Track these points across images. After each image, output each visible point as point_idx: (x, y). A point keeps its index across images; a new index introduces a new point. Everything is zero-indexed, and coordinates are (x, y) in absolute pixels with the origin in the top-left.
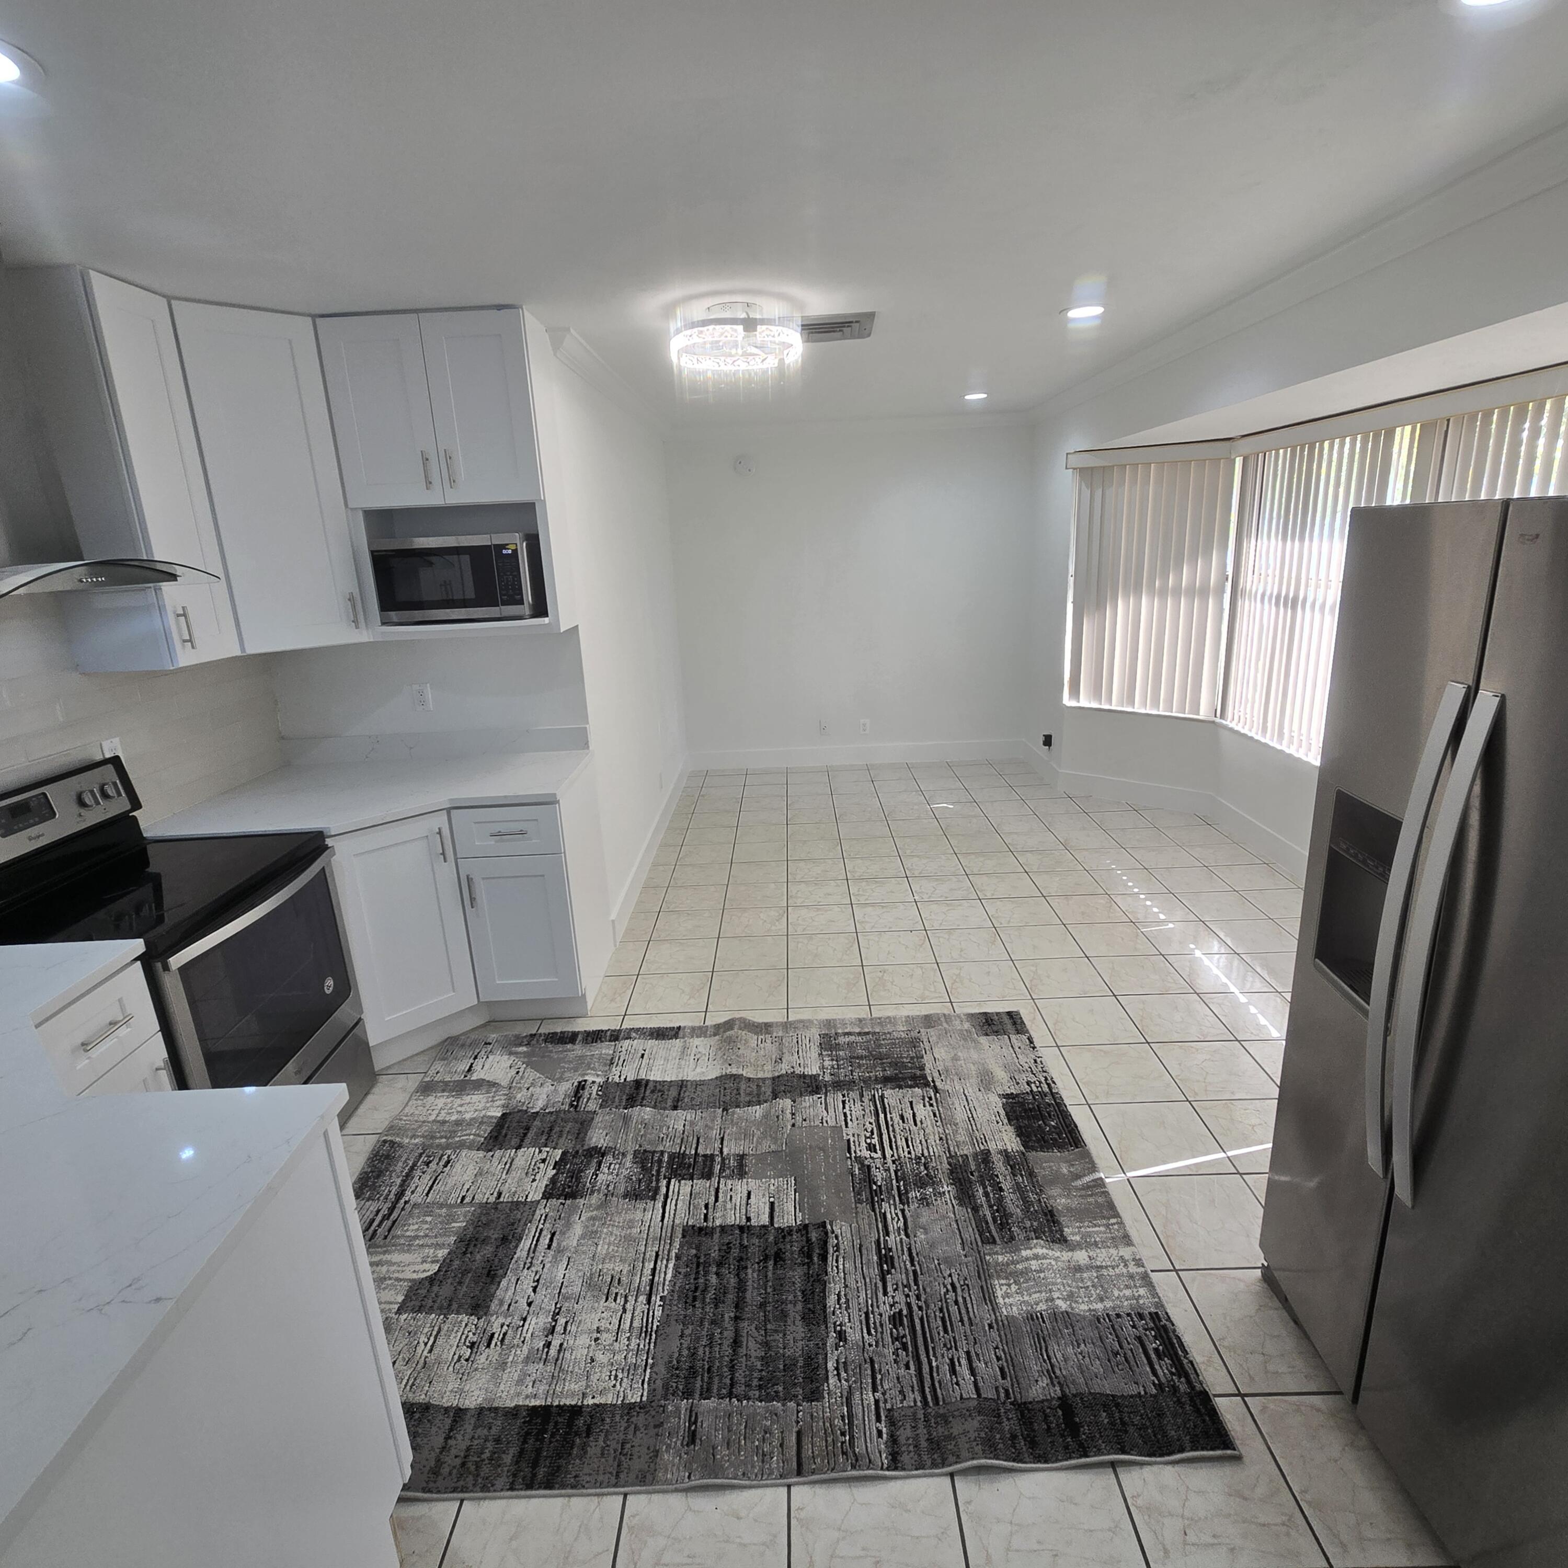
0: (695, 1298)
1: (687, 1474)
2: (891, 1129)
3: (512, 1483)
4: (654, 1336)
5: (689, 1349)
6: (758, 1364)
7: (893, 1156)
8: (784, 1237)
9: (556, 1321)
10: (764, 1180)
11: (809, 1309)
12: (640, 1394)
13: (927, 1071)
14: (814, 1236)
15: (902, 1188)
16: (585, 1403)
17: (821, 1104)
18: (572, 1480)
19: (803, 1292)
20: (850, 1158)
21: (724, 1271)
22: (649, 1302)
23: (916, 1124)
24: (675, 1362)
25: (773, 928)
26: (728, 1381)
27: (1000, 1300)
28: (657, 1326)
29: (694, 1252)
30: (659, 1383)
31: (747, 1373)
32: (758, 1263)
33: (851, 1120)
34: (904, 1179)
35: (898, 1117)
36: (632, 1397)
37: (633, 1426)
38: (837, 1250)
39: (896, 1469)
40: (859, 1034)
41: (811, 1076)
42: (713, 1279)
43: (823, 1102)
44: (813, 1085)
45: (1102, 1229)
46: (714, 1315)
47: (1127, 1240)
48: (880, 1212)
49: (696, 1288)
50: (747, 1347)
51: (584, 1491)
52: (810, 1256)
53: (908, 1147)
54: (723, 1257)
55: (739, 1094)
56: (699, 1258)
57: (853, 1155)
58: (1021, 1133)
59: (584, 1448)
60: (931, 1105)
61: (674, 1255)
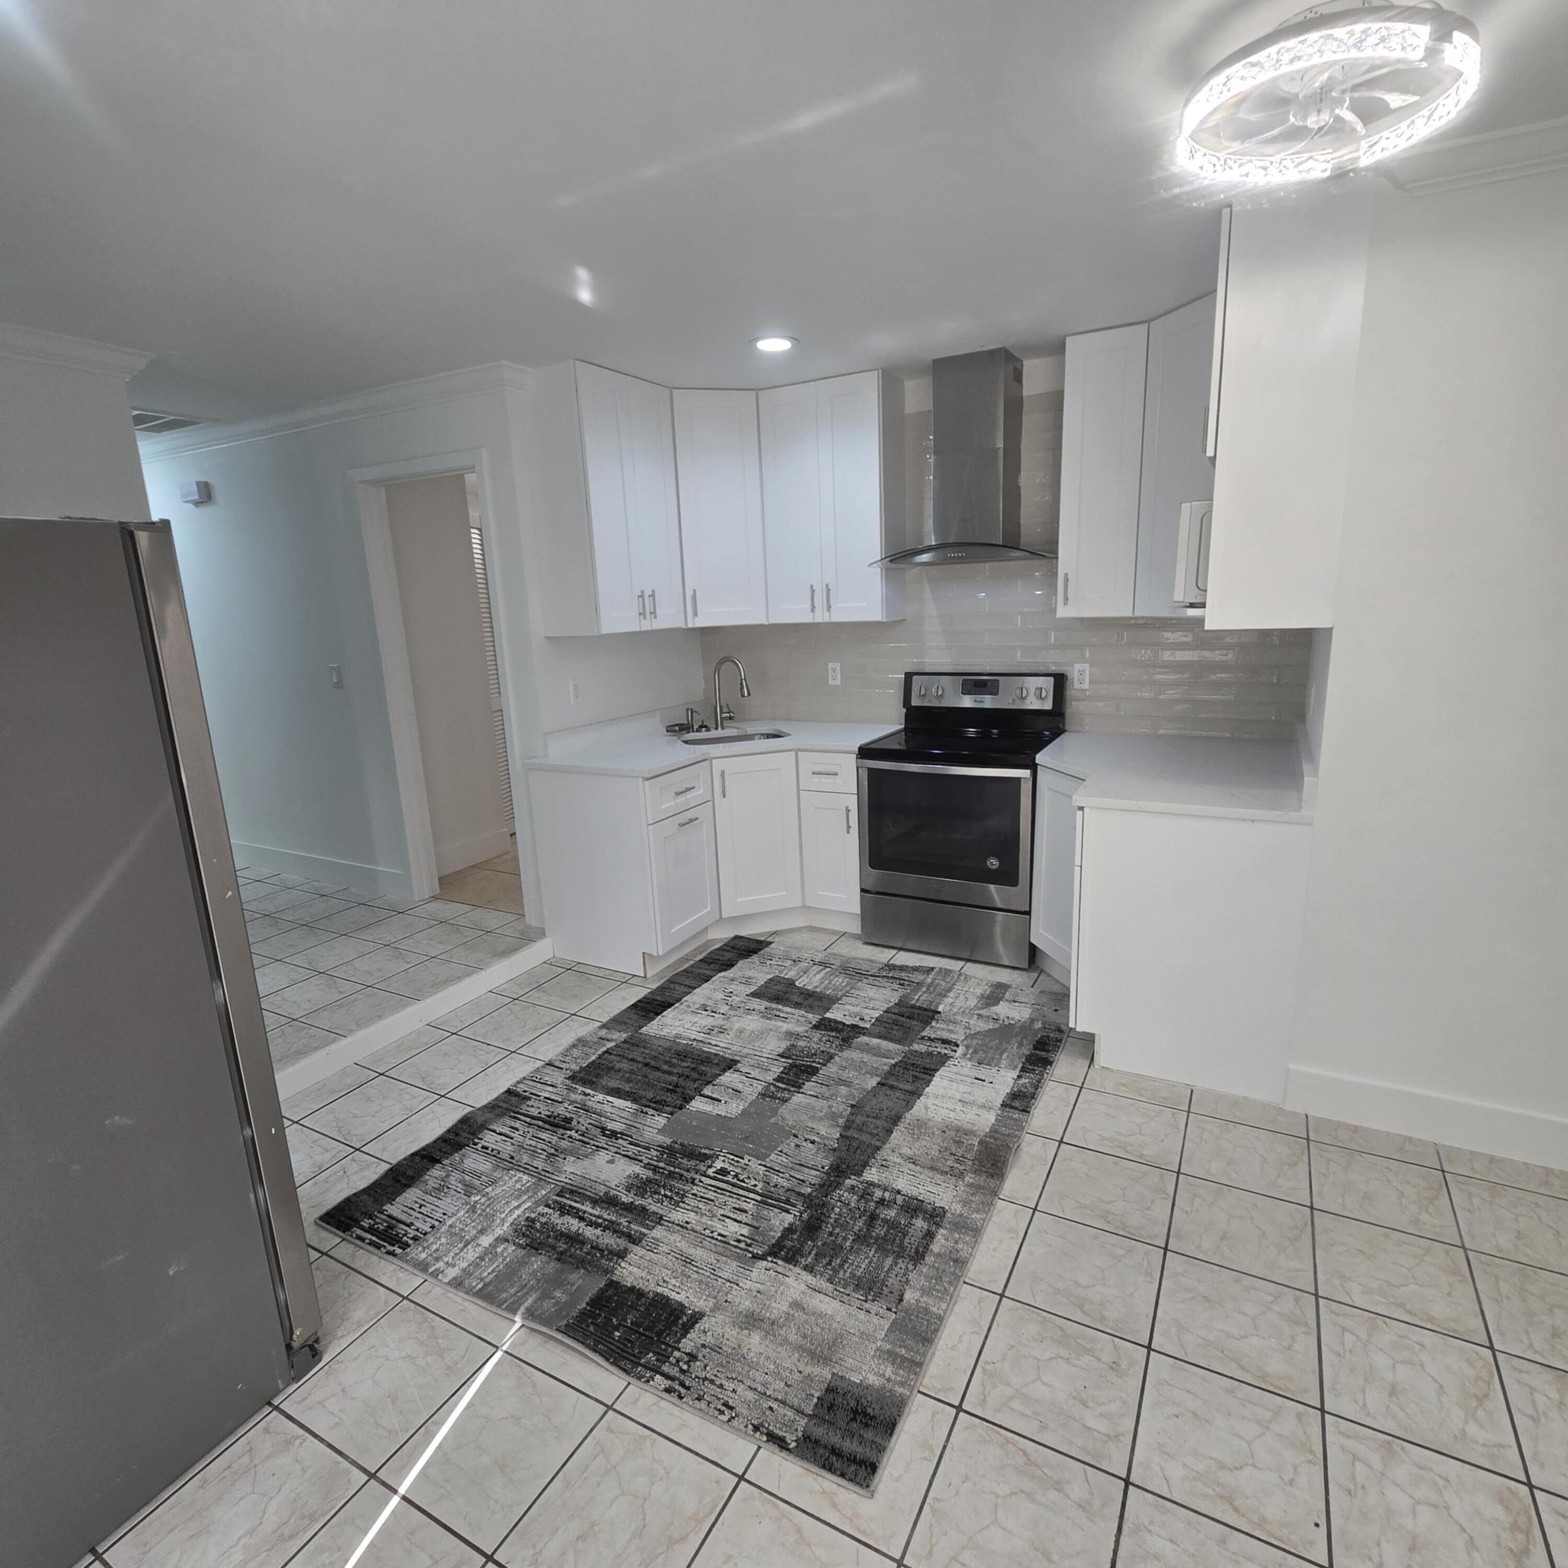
0: (681, 1056)
2: (735, 1196)
4: (672, 1039)
6: (611, 1066)
7: (702, 1182)
8: (685, 1099)
10: (747, 1103)
11: (621, 1093)
12: (645, 1031)
15: (661, 1171)
16: (660, 1017)
17: (814, 1165)
19: (635, 1094)
20: (721, 1152)
21: (687, 1069)
22: (697, 1041)
23: (723, 1215)
24: (648, 1042)
27: (521, 1175)
28: (676, 1041)
29: (716, 1063)
30: (643, 1037)
31: (611, 1061)
32: (678, 1084)
35: (745, 1208)
37: (631, 1027)
38: (642, 1112)
41: (862, 1172)
42: (687, 1066)
45: (485, 1274)
46: (661, 1060)
47: (457, 1283)
48: (653, 1149)
49: (687, 1058)
52: (656, 1103)
53: (702, 1198)
55: (871, 1119)
56: (708, 1062)
57: (723, 1155)
58: (634, 1293)
60: (738, 1240)
61: (721, 1054)
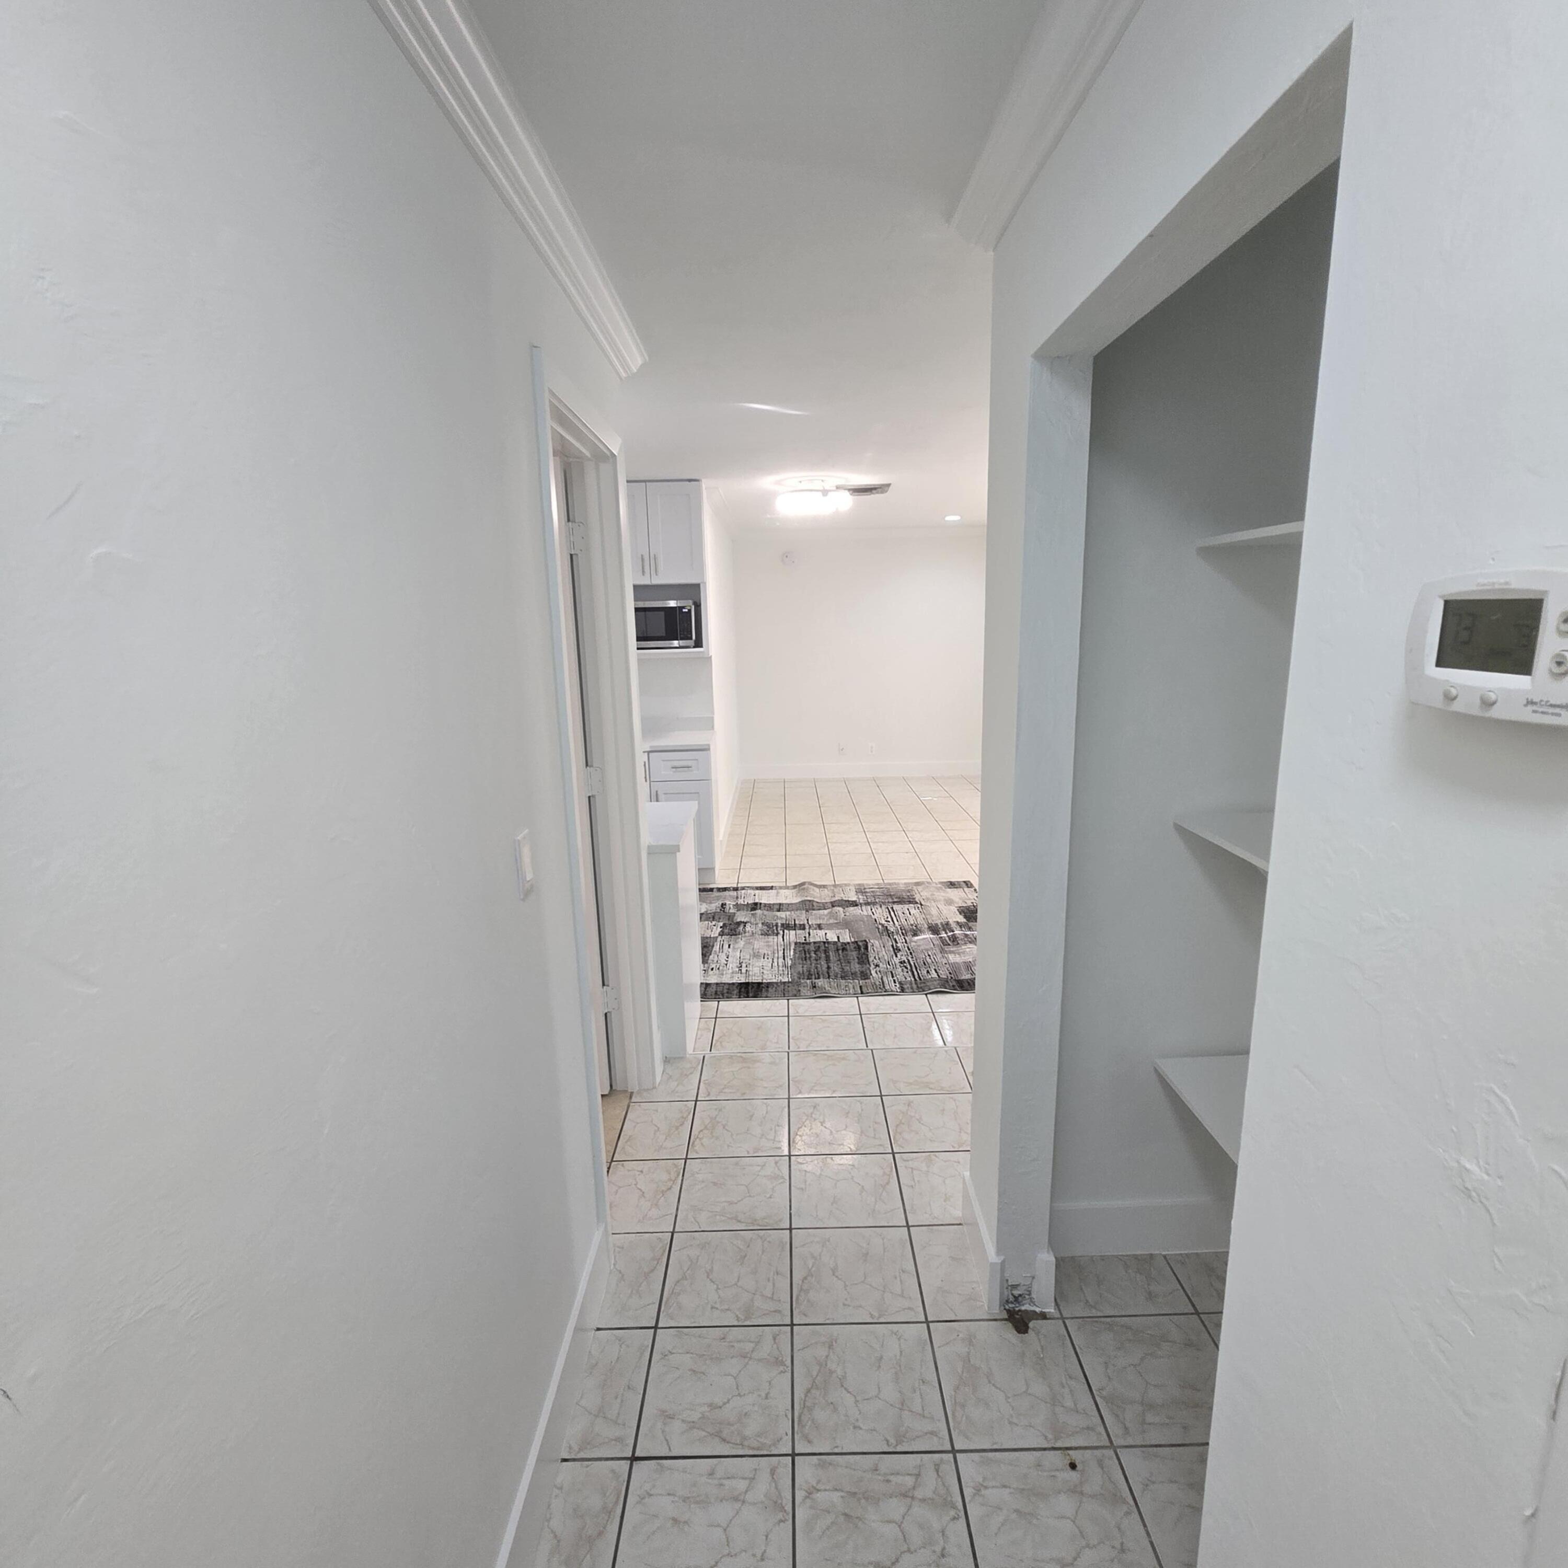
1: (815, 996)
3: (739, 998)
4: (789, 967)
5: (807, 970)
9: (741, 965)
13: (917, 900)
14: (861, 944)
16: (763, 981)
18: (764, 997)
26: (827, 976)
27: (951, 958)
33: (876, 913)
34: (905, 930)
36: (784, 980)
38: (873, 947)
39: (903, 992)
40: (878, 888)
43: (860, 908)
44: (854, 904)
48: (893, 938)
50: (834, 969)
54: (817, 950)
58: (965, 917)
59: (767, 991)
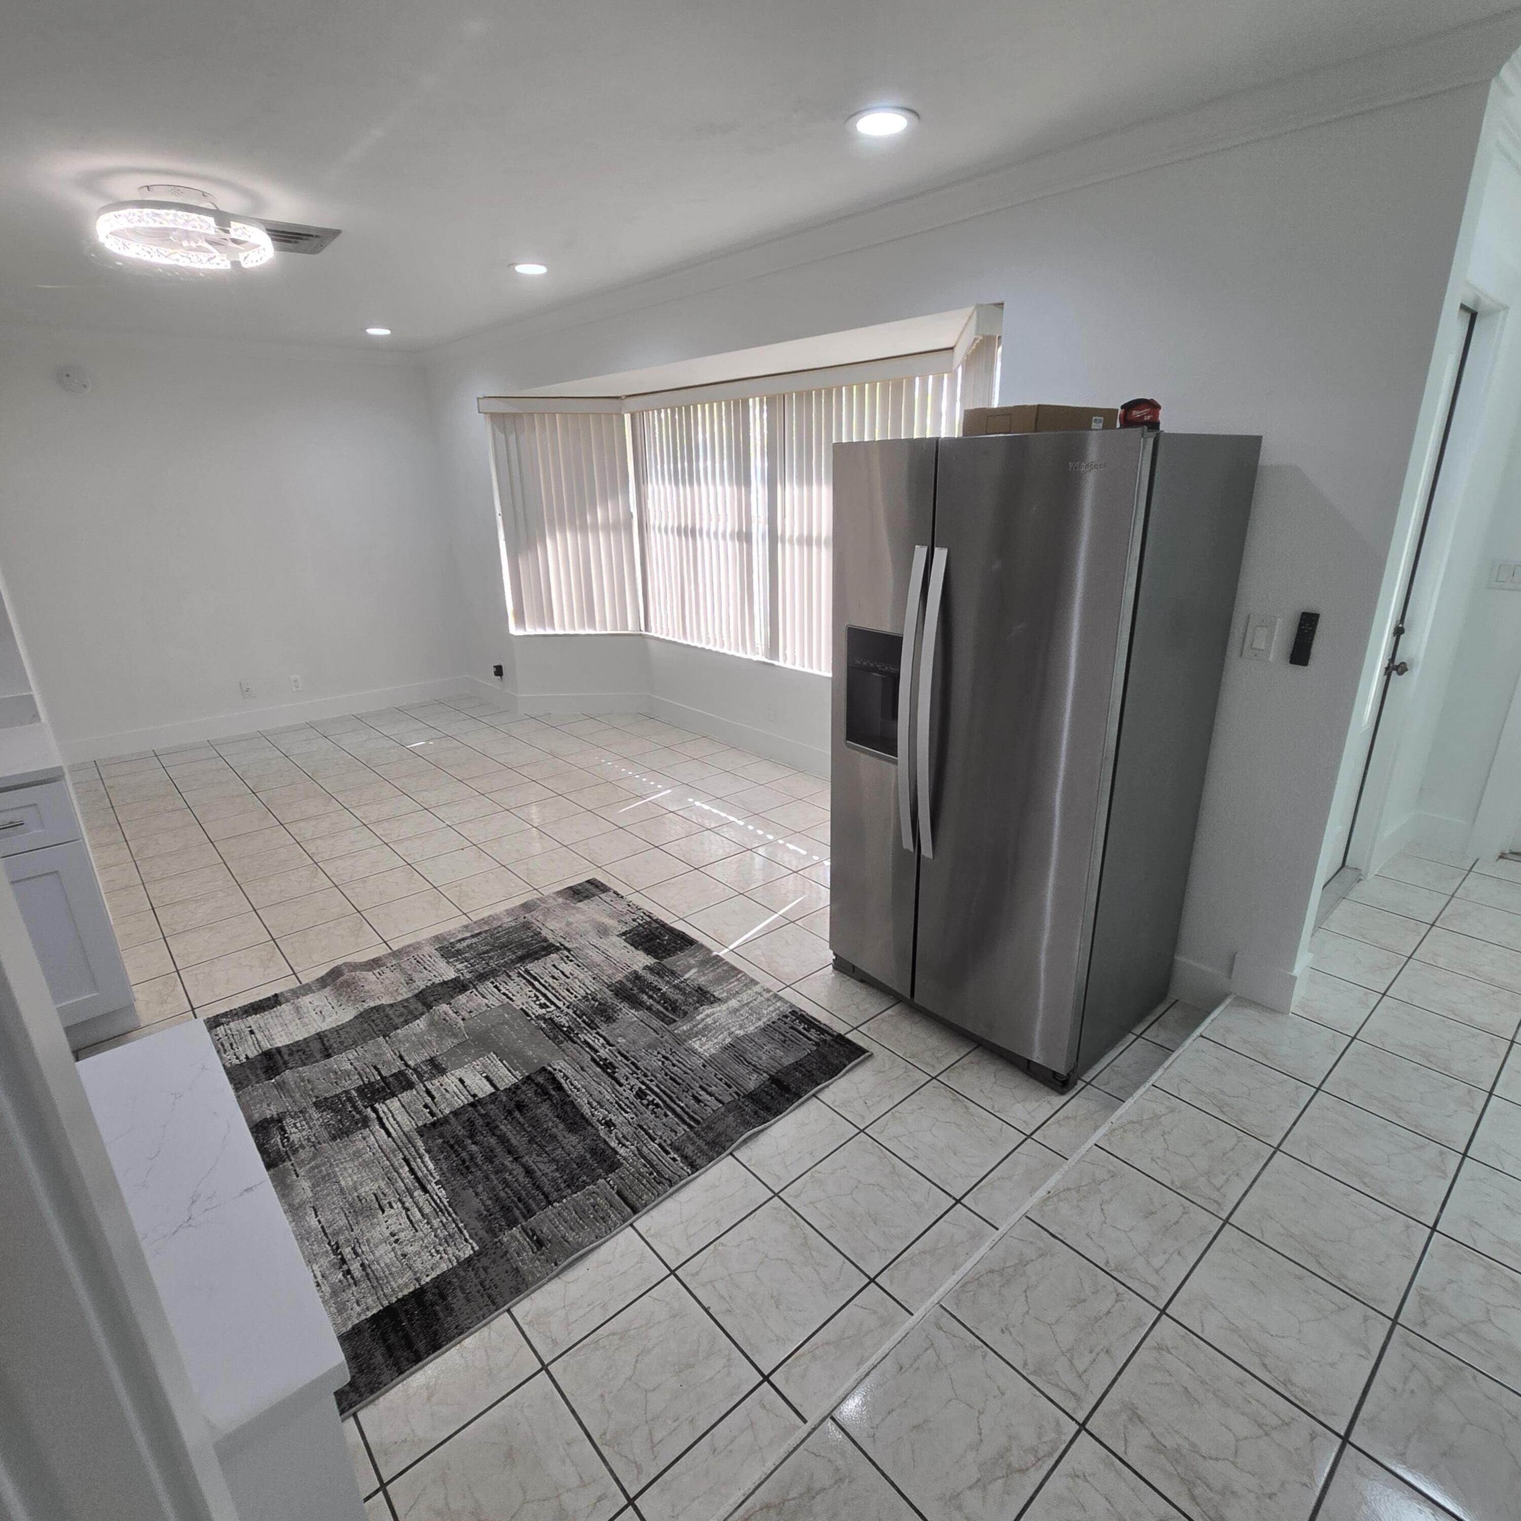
0: (468, 1168)
1: (553, 1264)
2: (550, 988)
3: (399, 1369)
4: (450, 1209)
5: (490, 1199)
6: (557, 1174)
7: (564, 1004)
8: (514, 1093)
9: (341, 1253)
10: (466, 1066)
11: (571, 1123)
12: (470, 1248)
13: (552, 941)
14: (540, 1079)
15: (587, 1020)
16: (423, 1283)
17: (476, 995)
18: (456, 1331)
19: (557, 1117)
20: (532, 1019)
21: (479, 1138)
22: (425, 1191)
23: (568, 978)
24: (485, 1213)
25: (314, 884)
26: (542, 1197)
27: (700, 1050)
28: (448, 1202)
29: (440, 1141)
30: (482, 1233)
31: (552, 1184)
32: (505, 1119)
33: (513, 995)
34: (584, 1014)
35: (551, 979)
36: (465, 1254)
37: (481, 1269)
38: (567, 1078)
39: (697, 1170)
40: (473, 936)
41: (452, 980)
42: (474, 1148)
43: (477, 993)
44: (458, 986)
45: (736, 983)
46: (494, 1168)
47: (754, 982)
48: (582, 1042)
49: (464, 1162)
50: (540, 1170)
51: (472, 1330)
52: (546, 1093)
53: (572, 994)
54: (470, 1130)
55: (391, 1019)
56: (448, 1142)
57: (533, 1016)
58: (648, 951)
59: (449, 1309)
60: (571, 961)
61: (424, 1152)
